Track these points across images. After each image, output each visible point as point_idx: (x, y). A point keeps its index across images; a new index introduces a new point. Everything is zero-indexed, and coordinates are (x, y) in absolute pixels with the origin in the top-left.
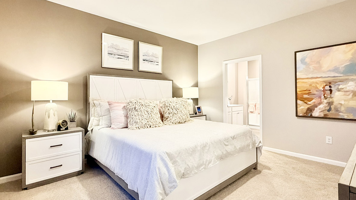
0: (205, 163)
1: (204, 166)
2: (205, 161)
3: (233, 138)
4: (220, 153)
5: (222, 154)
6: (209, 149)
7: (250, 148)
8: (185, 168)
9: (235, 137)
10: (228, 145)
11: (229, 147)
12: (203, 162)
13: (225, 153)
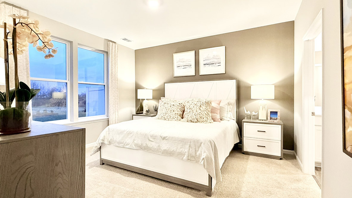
0: (124, 143)
1: (123, 145)
2: (125, 142)
3: (164, 138)
4: (140, 143)
5: (141, 144)
6: (132, 136)
7: (184, 158)
8: (111, 139)
9: (167, 138)
10: (152, 141)
11: (153, 144)
12: (123, 142)
13: (144, 145)
